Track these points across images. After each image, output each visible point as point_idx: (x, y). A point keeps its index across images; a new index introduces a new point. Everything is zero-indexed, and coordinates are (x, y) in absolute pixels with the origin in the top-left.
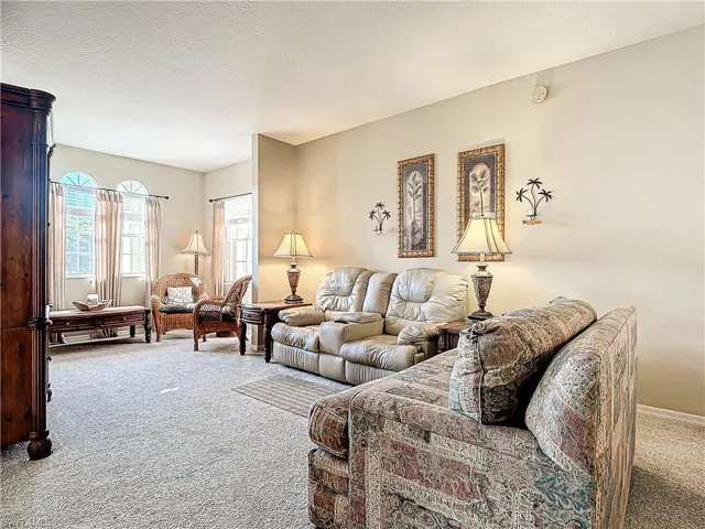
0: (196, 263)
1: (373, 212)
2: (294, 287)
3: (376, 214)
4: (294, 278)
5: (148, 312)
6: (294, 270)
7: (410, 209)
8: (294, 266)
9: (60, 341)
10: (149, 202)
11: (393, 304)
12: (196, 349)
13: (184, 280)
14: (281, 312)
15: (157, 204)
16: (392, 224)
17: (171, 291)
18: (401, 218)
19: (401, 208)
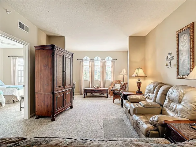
0: (124, 77)
1: (167, 57)
2: (139, 88)
3: (168, 58)
4: (139, 85)
5: (107, 90)
6: (139, 81)
7: (182, 53)
8: (139, 80)
9: (93, 94)
10: (112, 61)
11: (166, 102)
12: (114, 102)
13: (119, 82)
14: (128, 96)
16: (174, 62)
17: (116, 85)
18: (178, 60)
19: (178, 54)
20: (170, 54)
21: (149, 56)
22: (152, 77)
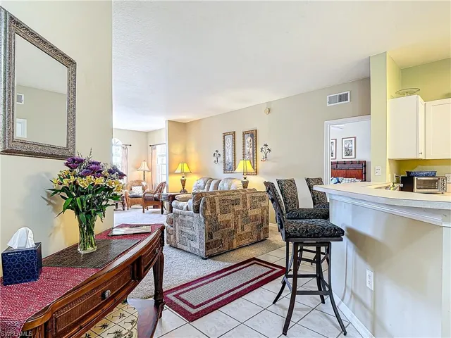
0: (144, 175)
1: (215, 154)
2: (183, 185)
5: (123, 197)
6: (183, 179)
7: (227, 153)
8: (183, 177)
10: (123, 148)
12: (144, 213)
13: (139, 183)
14: (176, 196)
15: (126, 149)
16: (221, 159)
17: (133, 188)
18: (224, 157)
19: (224, 153)
20: (217, 151)
21: (192, 148)
22: (197, 173)
